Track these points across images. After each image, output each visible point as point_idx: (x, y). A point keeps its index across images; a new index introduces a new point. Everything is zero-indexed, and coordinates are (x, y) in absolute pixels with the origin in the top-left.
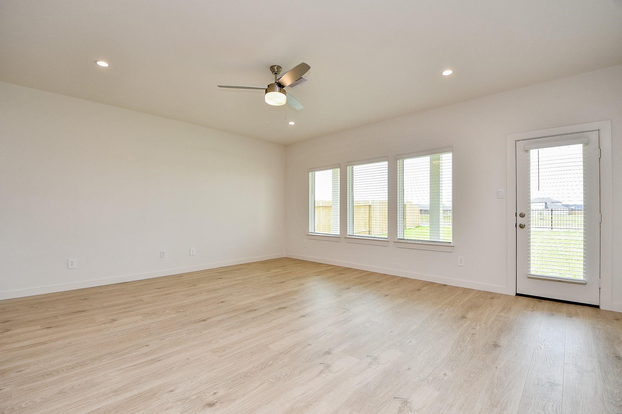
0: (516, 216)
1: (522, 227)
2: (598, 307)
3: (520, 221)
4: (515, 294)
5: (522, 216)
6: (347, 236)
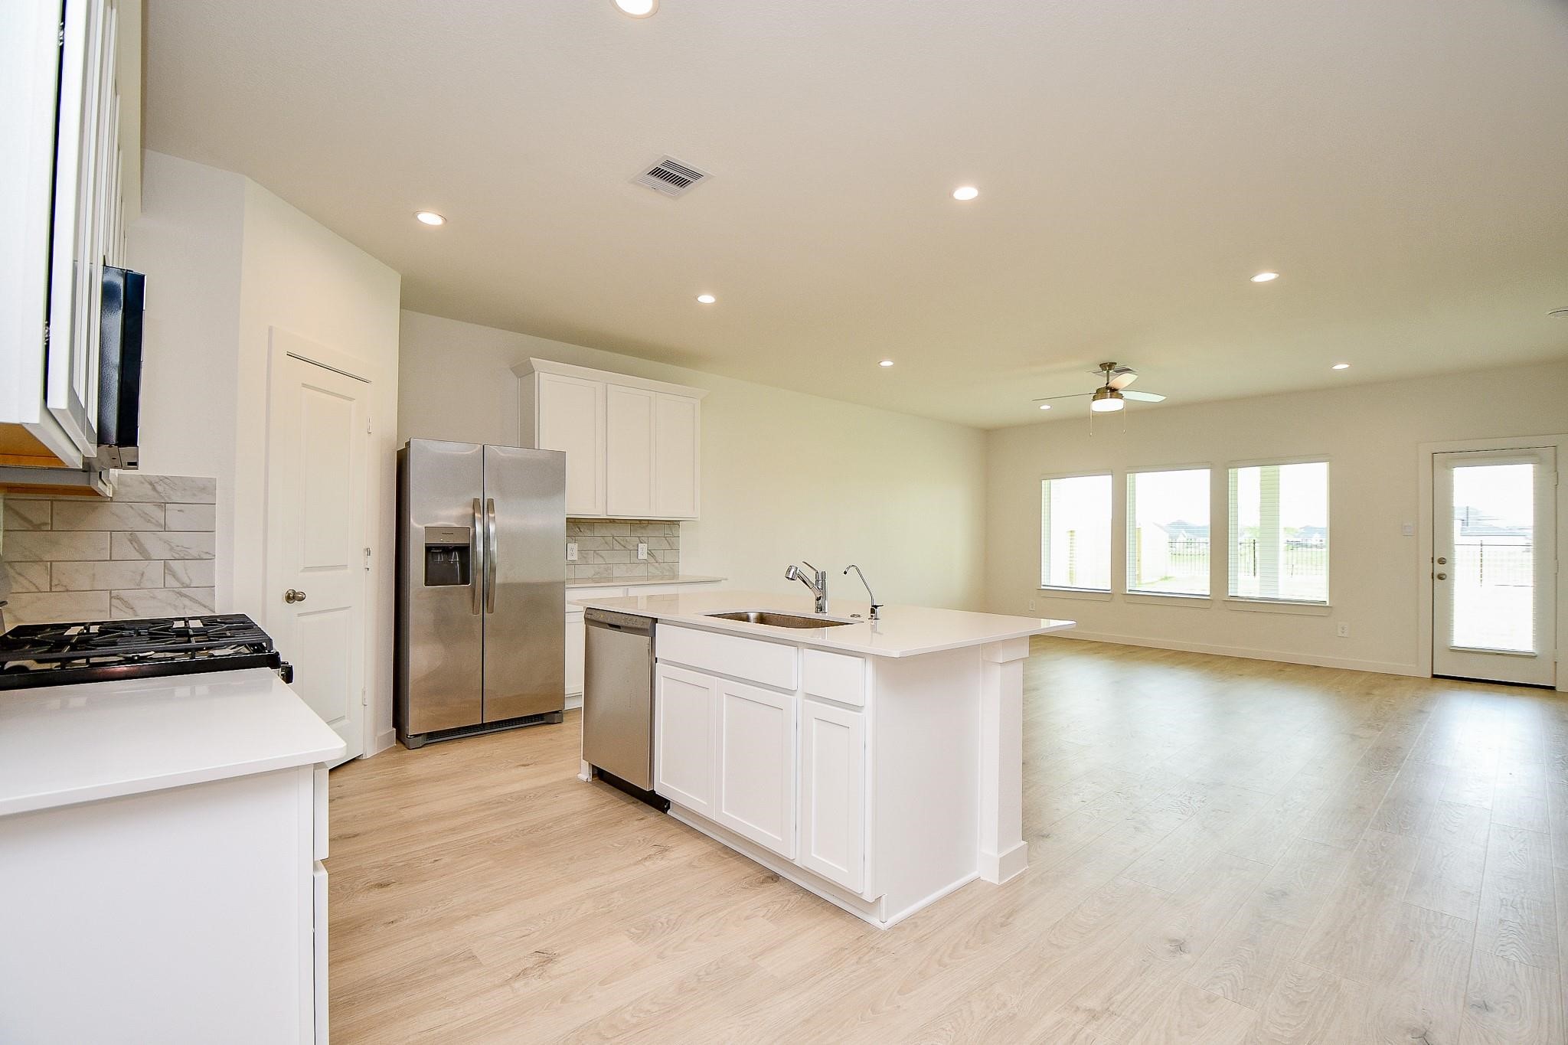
0: (1433, 562)
1: (1441, 577)
2: (1552, 688)
3: (1439, 569)
4: (1430, 676)
5: (1442, 561)
6: (1128, 592)
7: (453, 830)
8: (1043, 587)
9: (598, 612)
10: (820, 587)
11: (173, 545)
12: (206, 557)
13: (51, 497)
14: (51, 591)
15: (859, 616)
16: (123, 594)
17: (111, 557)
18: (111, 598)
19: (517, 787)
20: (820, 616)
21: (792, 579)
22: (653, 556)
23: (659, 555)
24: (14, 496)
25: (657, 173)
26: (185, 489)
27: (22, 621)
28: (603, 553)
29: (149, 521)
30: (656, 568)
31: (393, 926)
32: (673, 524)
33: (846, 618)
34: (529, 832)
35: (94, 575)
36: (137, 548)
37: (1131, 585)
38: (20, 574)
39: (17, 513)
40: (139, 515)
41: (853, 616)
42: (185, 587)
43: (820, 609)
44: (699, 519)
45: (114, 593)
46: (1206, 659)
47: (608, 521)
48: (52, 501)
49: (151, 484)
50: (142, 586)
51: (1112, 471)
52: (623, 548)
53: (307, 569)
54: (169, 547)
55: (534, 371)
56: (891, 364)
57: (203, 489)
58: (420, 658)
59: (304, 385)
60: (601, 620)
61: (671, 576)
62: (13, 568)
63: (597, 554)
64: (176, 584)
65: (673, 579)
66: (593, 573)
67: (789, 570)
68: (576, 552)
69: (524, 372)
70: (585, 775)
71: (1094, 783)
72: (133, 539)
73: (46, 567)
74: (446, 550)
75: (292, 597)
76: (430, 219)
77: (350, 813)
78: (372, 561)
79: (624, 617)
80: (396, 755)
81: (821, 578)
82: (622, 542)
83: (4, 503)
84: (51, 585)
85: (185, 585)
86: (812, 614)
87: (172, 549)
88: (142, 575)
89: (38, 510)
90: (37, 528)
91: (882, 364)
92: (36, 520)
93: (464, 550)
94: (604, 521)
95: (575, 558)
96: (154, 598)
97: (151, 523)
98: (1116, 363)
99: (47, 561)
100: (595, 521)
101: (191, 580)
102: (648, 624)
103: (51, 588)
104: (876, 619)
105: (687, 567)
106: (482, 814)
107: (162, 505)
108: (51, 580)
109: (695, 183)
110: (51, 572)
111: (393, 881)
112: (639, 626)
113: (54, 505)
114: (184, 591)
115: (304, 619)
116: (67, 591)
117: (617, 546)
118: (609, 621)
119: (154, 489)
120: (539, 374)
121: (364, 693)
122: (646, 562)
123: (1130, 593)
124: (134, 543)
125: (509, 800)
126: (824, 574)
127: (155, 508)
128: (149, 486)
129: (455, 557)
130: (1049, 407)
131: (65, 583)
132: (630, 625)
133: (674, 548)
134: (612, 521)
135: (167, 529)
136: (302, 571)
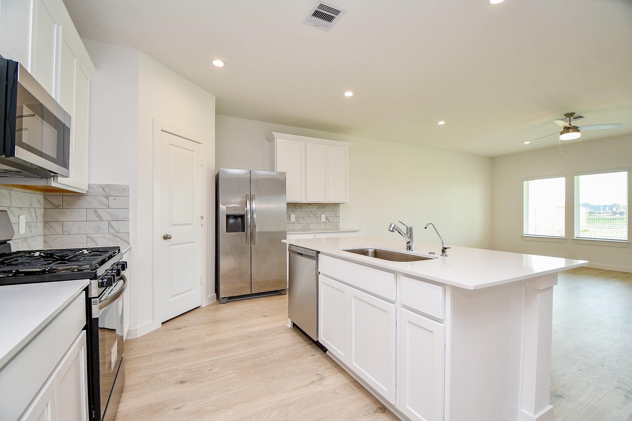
6: (575, 238)
7: (224, 351)
8: (524, 235)
9: (294, 246)
10: (409, 236)
11: (111, 214)
12: (126, 220)
13: (62, 194)
14: (63, 234)
15: (434, 253)
16: (92, 236)
17: (86, 220)
18: (87, 237)
19: (258, 328)
20: (409, 253)
21: (392, 231)
22: (328, 220)
23: (331, 220)
24: (47, 193)
25: (317, 14)
26: (116, 190)
27: (52, 247)
28: (306, 219)
29: (102, 204)
30: (329, 225)
31: (179, 410)
32: (337, 205)
33: (426, 255)
34: (257, 357)
35: (80, 228)
36: (97, 216)
38: (51, 227)
39: (49, 201)
40: (98, 201)
41: (430, 253)
42: (117, 233)
43: (409, 248)
44: (348, 203)
45: (88, 235)
46: (627, 276)
47: (308, 204)
48: (63, 195)
49: (102, 188)
50: (100, 232)
51: (565, 175)
52: (314, 216)
53: (173, 225)
54: (110, 215)
55: (274, 139)
56: (444, 123)
57: (124, 190)
58: (225, 264)
59: (170, 144)
60: (295, 250)
61: (336, 229)
62: (47, 224)
63: (304, 219)
64: (114, 232)
65: (337, 230)
66: (301, 227)
67: (390, 226)
68: (294, 218)
69: (271, 139)
70: (290, 325)
71: (582, 356)
72: (95, 212)
73: (61, 223)
74: (235, 217)
75: (166, 238)
76: (218, 63)
77: (184, 337)
78: (204, 222)
79: (304, 249)
80: (214, 307)
81: (410, 231)
82: (314, 214)
83: (44, 196)
84: (63, 232)
85: (117, 232)
86: (403, 250)
87: (111, 216)
88: (100, 227)
89: (57, 200)
90: (57, 207)
91: (438, 123)
92: (56, 204)
93: (242, 217)
94: (306, 204)
95: (294, 220)
96: (104, 237)
97: (103, 204)
98: (574, 113)
99: (61, 222)
100: (302, 204)
101: (120, 230)
102: (314, 254)
103: (63, 233)
104: (446, 256)
105: (344, 225)
106: (240, 343)
107: (107, 197)
108: (63, 230)
109: (337, 17)
110: (63, 226)
111: (188, 380)
112: (311, 255)
113: (64, 198)
114: (117, 234)
115: (173, 247)
116: (69, 234)
117: (312, 215)
118: (298, 251)
119: (104, 190)
120: (276, 139)
121: (201, 278)
122: (325, 223)
123: (577, 238)
124: (96, 214)
125: (253, 335)
126: (411, 229)
127: (104, 198)
128: (102, 189)
129: (239, 220)
130: (529, 142)
131: (68, 231)
132: (307, 254)
133: (337, 216)
134: (310, 204)
135: (109, 208)
136: (171, 226)
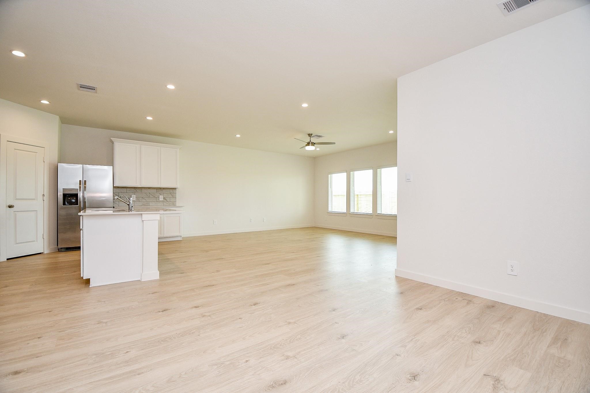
8: (329, 212)
22: (166, 199)
23: (168, 199)
28: (145, 198)
30: (167, 203)
32: (173, 189)
37: (352, 210)
51: (347, 171)
52: (153, 197)
53: (17, 199)
55: (114, 142)
59: (15, 149)
63: (144, 198)
66: (142, 204)
68: (135, 198)
82: (153, 195)
94: (146, 188)
98: (312, 134)
117: (151, 196)
121: (43, 235)
122: (163, 201)
123: (351, 213)
133: (174, 197)
134: (149, 188)
136: (15, 200)
